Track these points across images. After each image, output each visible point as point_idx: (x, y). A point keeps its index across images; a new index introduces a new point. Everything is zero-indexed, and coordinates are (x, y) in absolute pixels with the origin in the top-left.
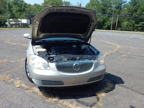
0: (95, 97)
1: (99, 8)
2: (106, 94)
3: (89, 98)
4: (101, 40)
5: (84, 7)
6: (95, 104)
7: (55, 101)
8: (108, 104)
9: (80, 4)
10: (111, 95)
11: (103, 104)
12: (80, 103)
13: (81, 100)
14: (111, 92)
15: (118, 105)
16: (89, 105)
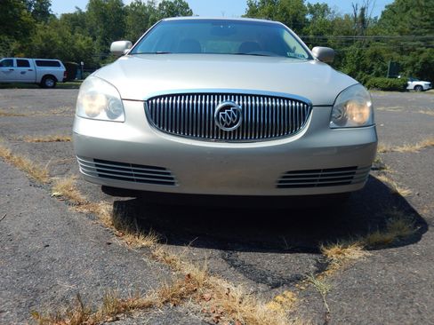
0: (314, 256)
1: (428, 17)
2: (368, 253)
3: (283, 256)
4: (422, 112)
5: (376, 18)
6: (298, 279)
7: (143, 247)
8: (364, 290)
9: (363, 10)
10: (394, 260)
11: (335, 285)
12: (235, 267)
13: (243, 256)
14: (395, 252)
15: (411, 303)
16: (269, 278)
